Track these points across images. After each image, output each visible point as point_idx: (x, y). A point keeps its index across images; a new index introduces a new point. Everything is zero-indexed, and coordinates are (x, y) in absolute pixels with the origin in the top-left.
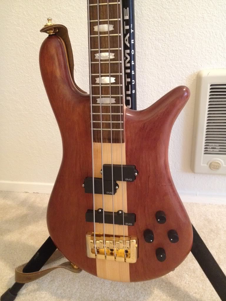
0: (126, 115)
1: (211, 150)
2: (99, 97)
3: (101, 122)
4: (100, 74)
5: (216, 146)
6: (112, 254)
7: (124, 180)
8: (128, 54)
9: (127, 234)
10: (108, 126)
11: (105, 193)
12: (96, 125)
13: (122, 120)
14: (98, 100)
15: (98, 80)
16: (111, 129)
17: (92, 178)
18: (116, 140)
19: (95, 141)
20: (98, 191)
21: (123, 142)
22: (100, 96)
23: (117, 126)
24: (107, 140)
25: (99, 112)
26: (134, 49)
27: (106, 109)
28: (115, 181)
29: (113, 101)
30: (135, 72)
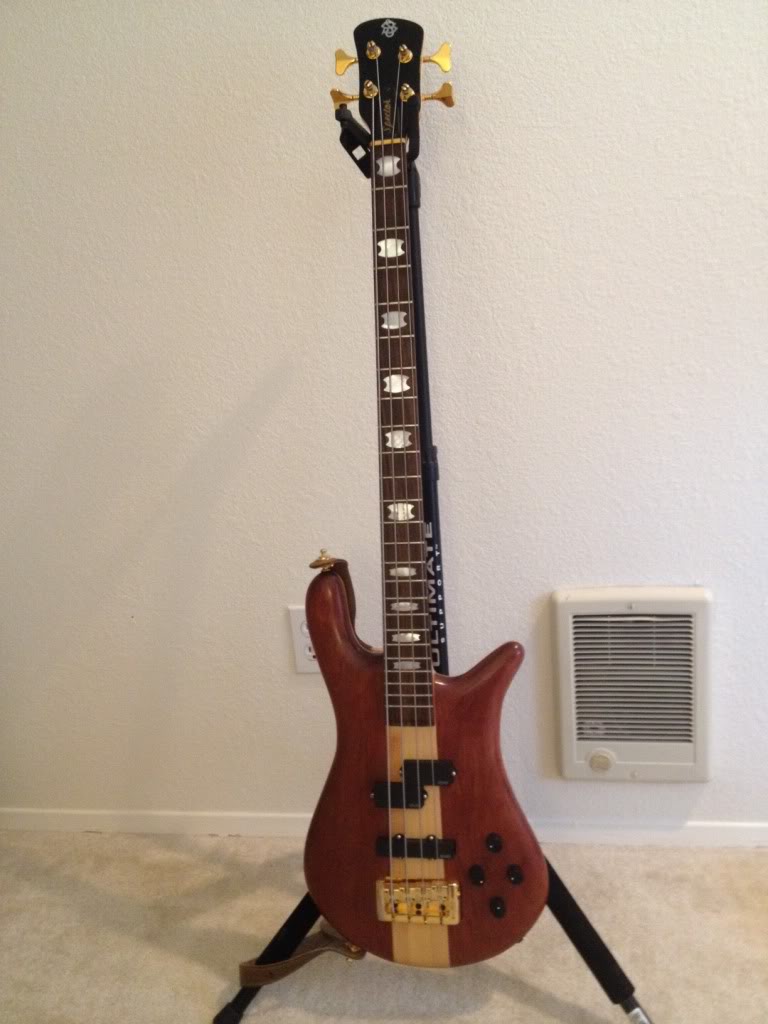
0: (436, 685)
1: (591, 732)
2: (396, 661)
3: (401, 695)
4: (398, 630)
5: (598, 724)
6: (419, 913)
7: (436, 784)
8: (433, 586)
9: (442, 876)
10: (410, 701)
11: (408, 807)
12: (393, 701)
13: (431, 693)
14: (396, 665)
15: (395, 638)
16: (415, 706)
17: (386, 783)
18: (423, 722)
19: (391, 724)
20: (397, 804)
21: (433, 724)
22: (399, 658)
23: (423, 701)
24: (410, 722)
25: (397, 680)
26: (441, 579)
27: (407, 677)
28: (422, 786)
29: (417, 665)
30: (444, 611)
